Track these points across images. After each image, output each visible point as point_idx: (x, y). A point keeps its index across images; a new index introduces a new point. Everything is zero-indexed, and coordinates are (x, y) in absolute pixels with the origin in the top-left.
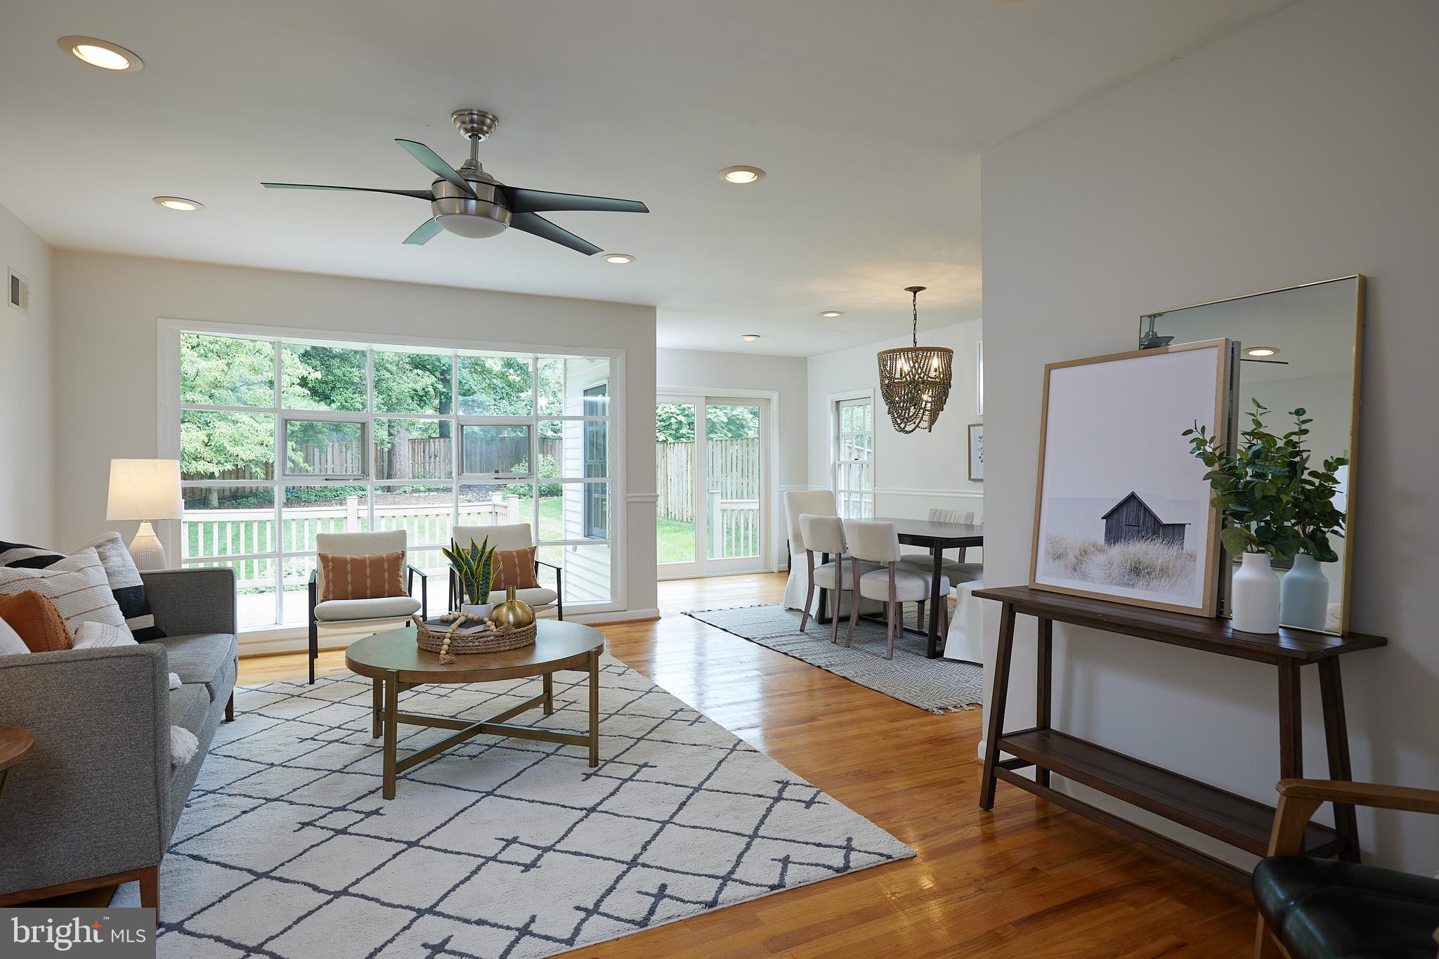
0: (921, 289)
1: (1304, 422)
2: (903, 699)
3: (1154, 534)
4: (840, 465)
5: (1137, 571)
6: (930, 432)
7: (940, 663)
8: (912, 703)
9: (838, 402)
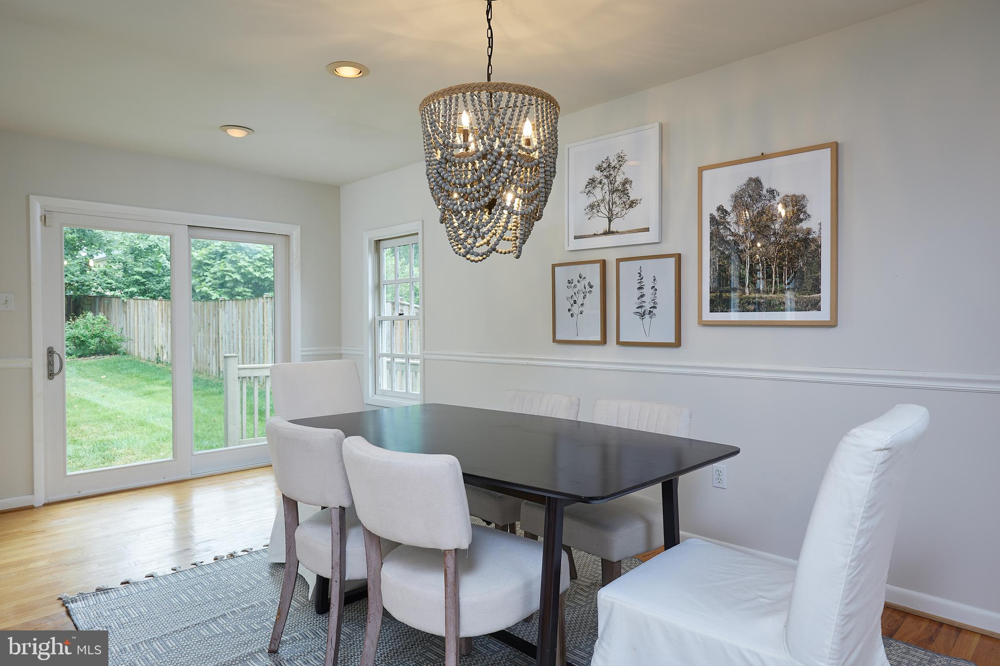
4: (381, 322)
6: (518, 257)
9: (378, 242)
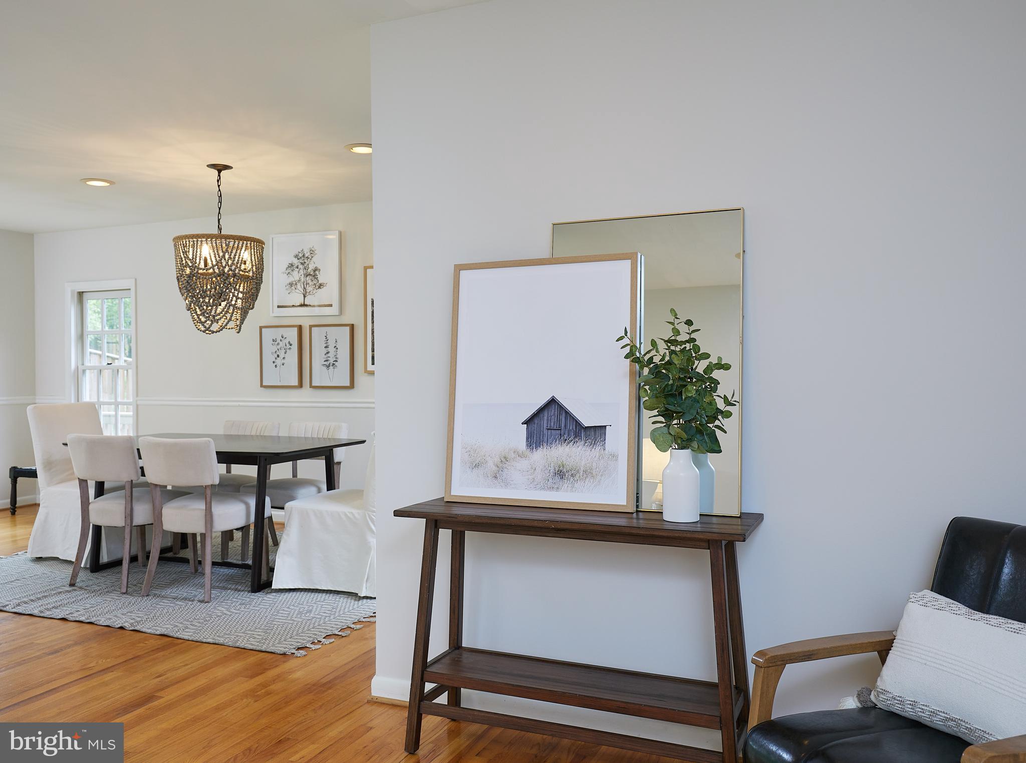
0: (227, 167)
1: (694, 331)
2: (251, 647)
3: (575, 437)
4: (85, 372)
5: (561, 474)
6: (238, 332)
7: (268, 596)
8: (263, 649)
9: (81, 294)
